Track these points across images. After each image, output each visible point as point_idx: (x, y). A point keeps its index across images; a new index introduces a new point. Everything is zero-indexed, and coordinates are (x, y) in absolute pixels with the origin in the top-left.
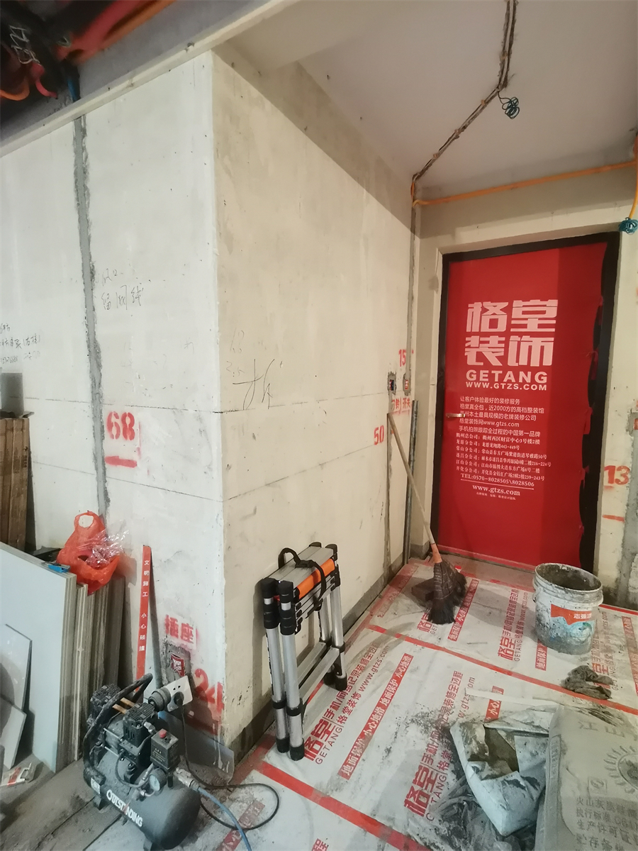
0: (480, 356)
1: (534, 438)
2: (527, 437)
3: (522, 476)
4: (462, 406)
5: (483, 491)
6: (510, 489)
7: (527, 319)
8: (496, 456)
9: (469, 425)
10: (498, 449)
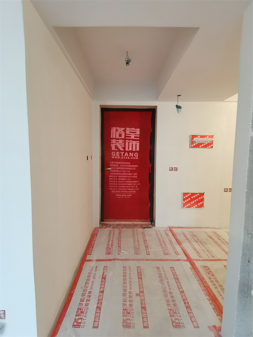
0: (116, 147)
1: (135, 176)
2: (133, 175)
3: (132, 189)
4: (111, 165)
5: (119, 196)
6: (128, 194)
7: (131, 134)
8: (123, 183)
9: (113, 172)
10: (124, 180)
